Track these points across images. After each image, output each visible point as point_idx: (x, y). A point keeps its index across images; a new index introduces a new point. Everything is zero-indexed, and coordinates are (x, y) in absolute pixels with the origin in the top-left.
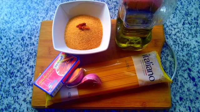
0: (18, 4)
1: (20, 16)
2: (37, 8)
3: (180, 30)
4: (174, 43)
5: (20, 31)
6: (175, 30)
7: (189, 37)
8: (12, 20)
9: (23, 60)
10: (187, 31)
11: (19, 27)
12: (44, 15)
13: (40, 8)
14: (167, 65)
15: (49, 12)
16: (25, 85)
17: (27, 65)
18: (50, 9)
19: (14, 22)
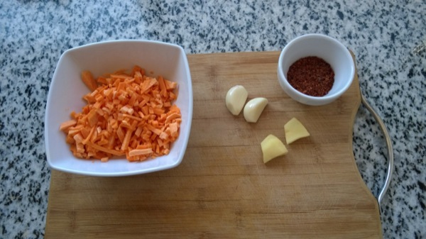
0: (27, 9)
1: (27, 36)
2: (68, 19)
3: (400, 89)
4: (386, 119)
5: (25, 72)
6: (388, 88)
7: (423, 106)
8: (9, 46)
9: (24, 140)
10: (419, 92)
11: (22, 63)
12: (82, 38)
13: (75, 20)
14: (368, 170)
15: (95, 30)
16: (23, 201)
17: (32, 152)
18: (97, 24)
19: (13, 51)
